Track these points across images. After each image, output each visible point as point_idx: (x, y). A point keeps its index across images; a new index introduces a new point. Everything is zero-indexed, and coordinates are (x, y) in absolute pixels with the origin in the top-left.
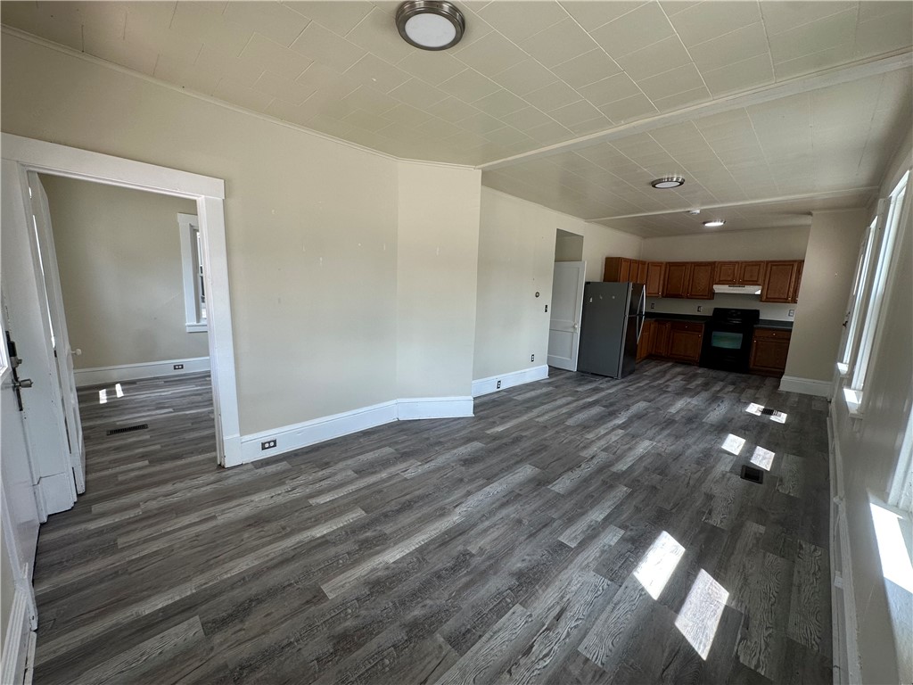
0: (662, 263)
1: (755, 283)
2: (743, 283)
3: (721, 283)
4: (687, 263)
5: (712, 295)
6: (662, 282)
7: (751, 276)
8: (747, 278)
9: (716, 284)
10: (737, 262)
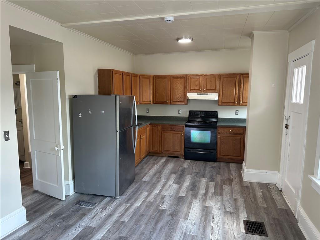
0: (150, 76)
1: (213, 91)
2: (206, 91)
3: (192, 91)
4: (168, 76)
5: (187, 101)
6: (151, 92)
7: (211, 86)
8: (208, 87)
9: (189, 92)
10: (201, 75)
